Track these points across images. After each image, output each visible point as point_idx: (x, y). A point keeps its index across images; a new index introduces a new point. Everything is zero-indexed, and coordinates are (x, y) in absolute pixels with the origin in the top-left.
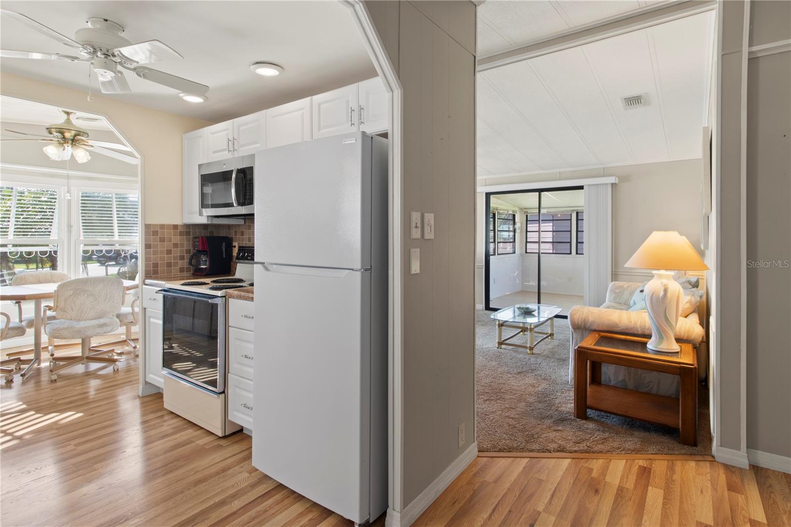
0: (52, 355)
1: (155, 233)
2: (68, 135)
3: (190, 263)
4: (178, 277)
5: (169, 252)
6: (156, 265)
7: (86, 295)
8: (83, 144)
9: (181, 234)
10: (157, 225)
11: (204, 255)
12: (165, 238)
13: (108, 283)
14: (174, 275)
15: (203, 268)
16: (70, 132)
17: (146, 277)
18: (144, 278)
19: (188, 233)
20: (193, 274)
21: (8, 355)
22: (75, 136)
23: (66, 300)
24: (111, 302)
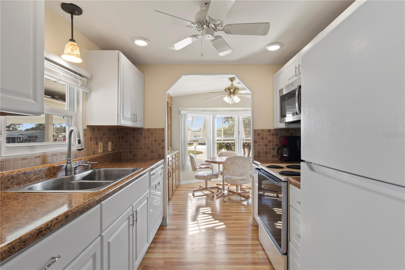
0: (228, 188)
1: (259, 134)
2: (232, 91)
3: (278, 152)
4: (271, 160)
5: (266, 145)
6: (259, 153)
7: (235, 165)
8: (238, 94)
9: (273, 135)
10: (259, 130)
11: (286, 148)
12: (264, 137)
13: (244, 159)
14: (269, 159)
15: (285, 156)
16: (232, 89)
17: (254, 159)
18: (253, 159)
19: (277, 134)
20: (280, 159)
21: (217, 184)
22: (234, 90)
23: (228, 165)
24: (245, 169)
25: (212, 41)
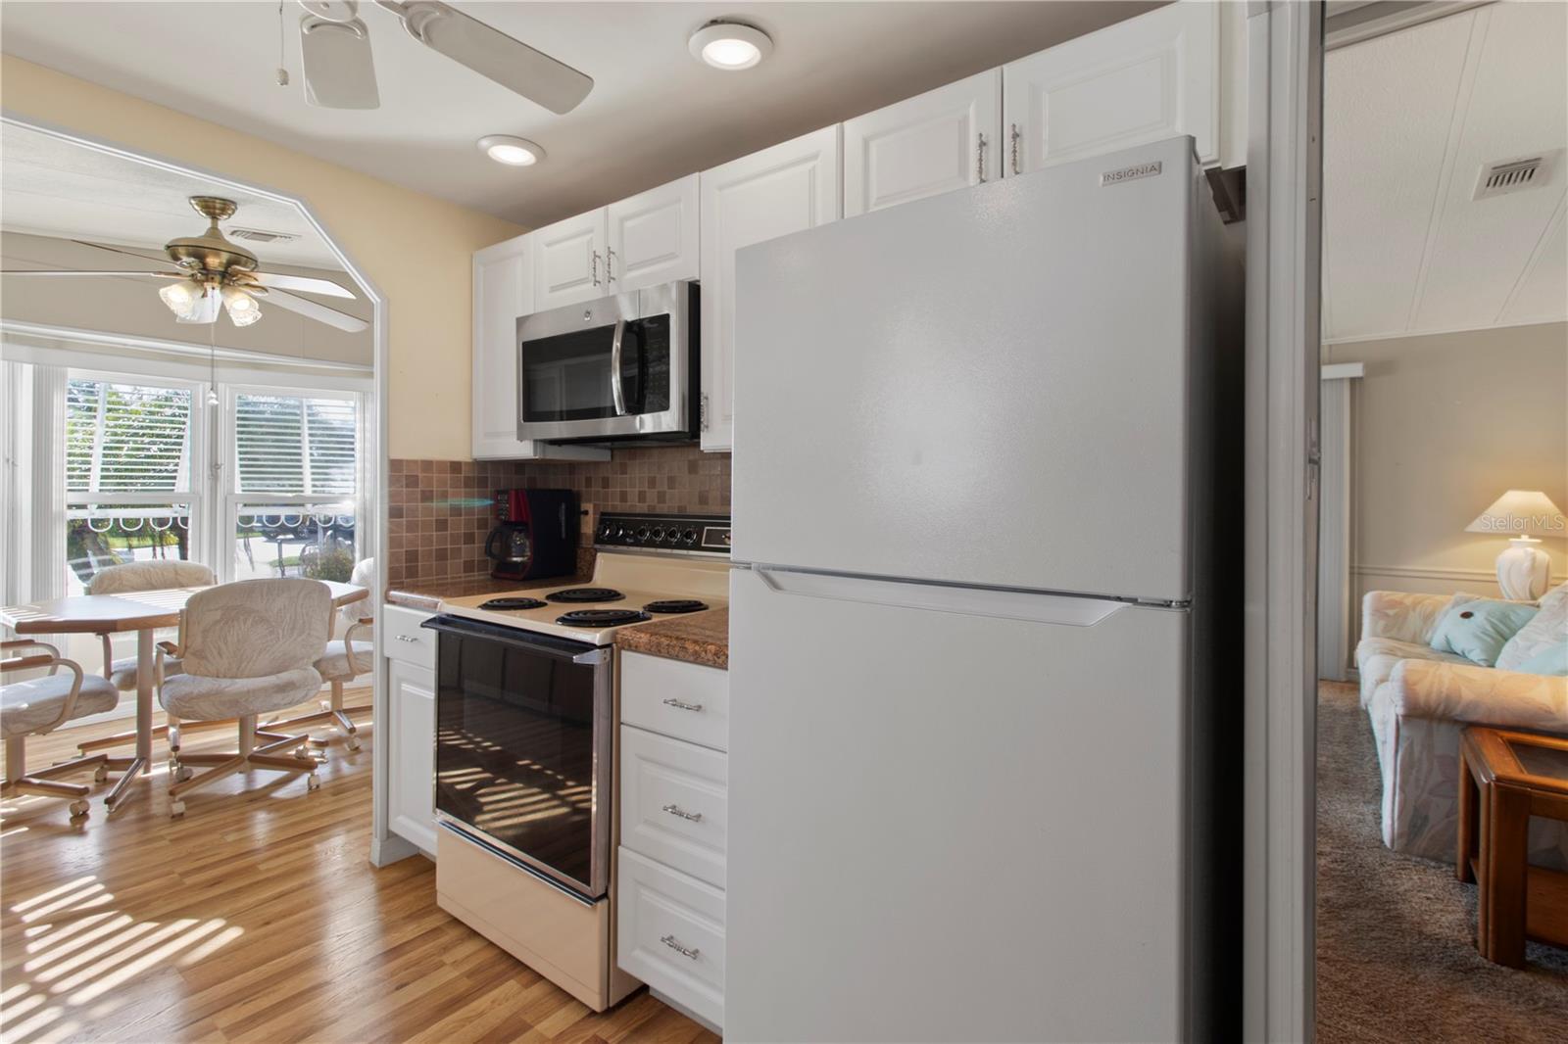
0: (176, 748)
1: (412, 481)
2: (213, 262)
3: (488, 551)
4: (460, 583)
5: (442, 525)
6: (412, 556)
7: (249, 622)
8: (247, 285)
9: (468, 483)
10: (415, 462)
11: (520, 532)
12: (432, 491)
13: (299, 594)
14: (452, 578)
15: (516, 562)
16: (217, 256)
17: (391, 584)
18: (385, 587)
19: (482, 482)
20: (492, 575)
21: (80, 747)
22: (230, 263)
23: (205, 632)
24: (304, 636)
25: (313, 27)
